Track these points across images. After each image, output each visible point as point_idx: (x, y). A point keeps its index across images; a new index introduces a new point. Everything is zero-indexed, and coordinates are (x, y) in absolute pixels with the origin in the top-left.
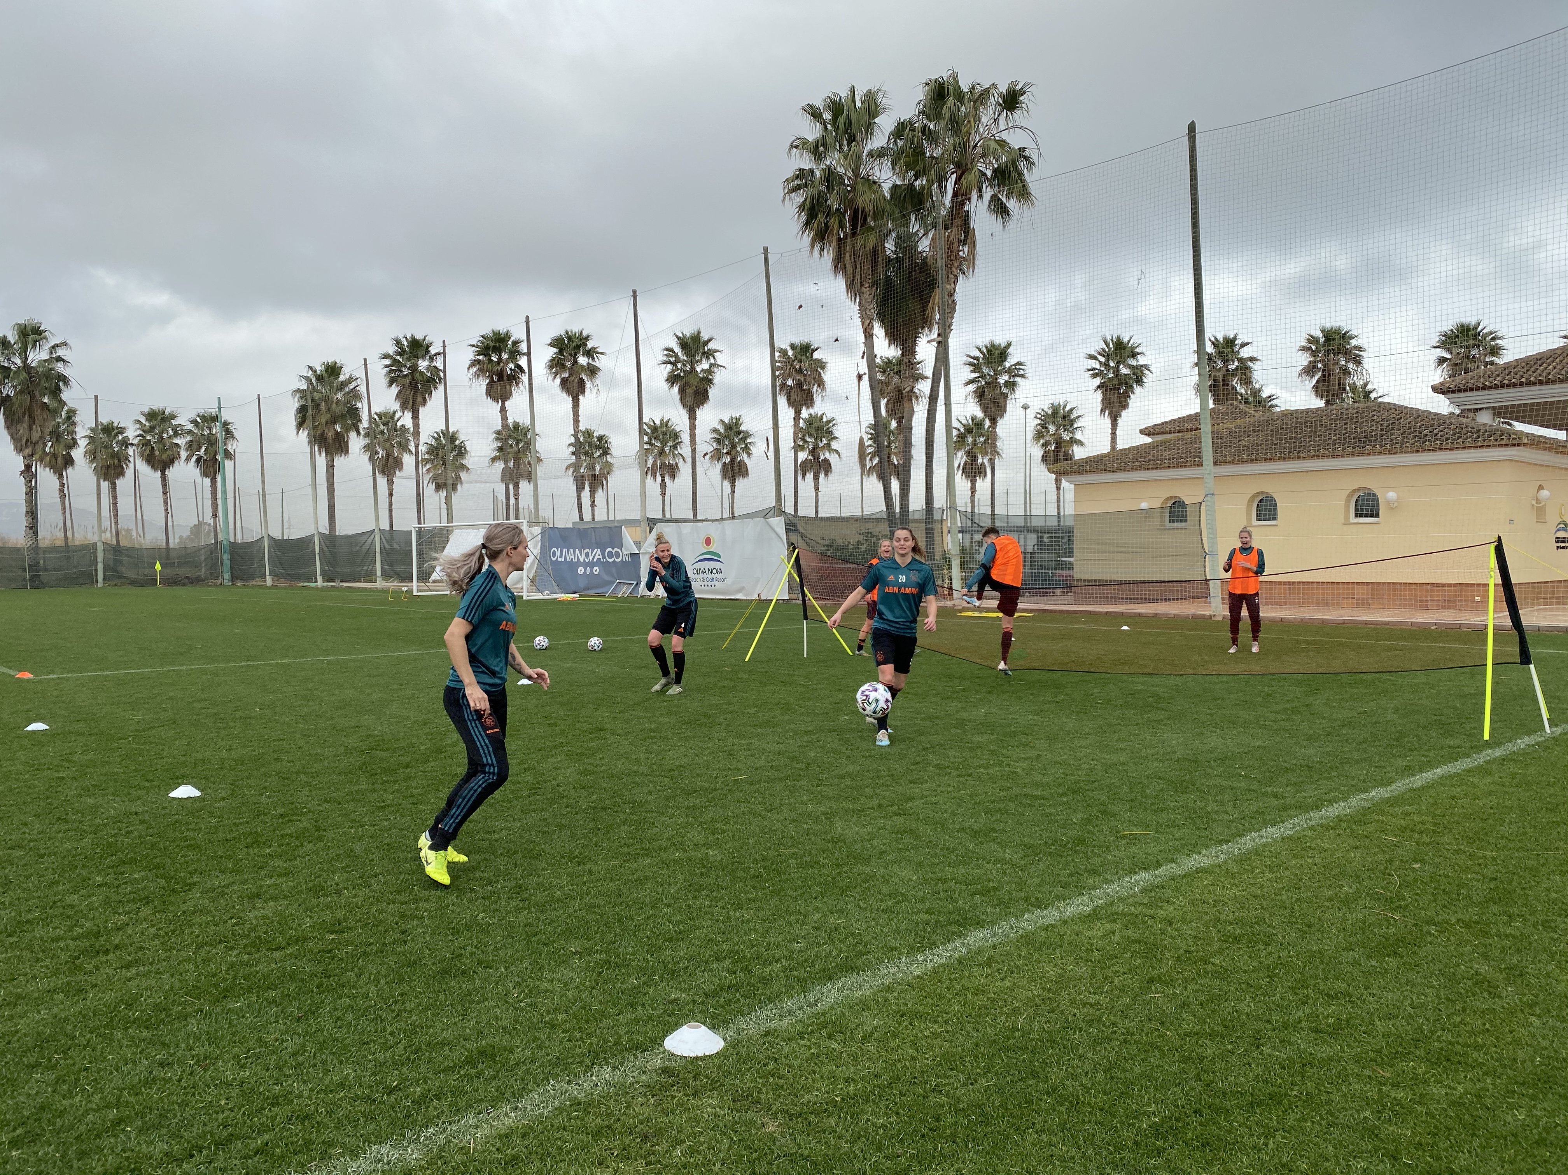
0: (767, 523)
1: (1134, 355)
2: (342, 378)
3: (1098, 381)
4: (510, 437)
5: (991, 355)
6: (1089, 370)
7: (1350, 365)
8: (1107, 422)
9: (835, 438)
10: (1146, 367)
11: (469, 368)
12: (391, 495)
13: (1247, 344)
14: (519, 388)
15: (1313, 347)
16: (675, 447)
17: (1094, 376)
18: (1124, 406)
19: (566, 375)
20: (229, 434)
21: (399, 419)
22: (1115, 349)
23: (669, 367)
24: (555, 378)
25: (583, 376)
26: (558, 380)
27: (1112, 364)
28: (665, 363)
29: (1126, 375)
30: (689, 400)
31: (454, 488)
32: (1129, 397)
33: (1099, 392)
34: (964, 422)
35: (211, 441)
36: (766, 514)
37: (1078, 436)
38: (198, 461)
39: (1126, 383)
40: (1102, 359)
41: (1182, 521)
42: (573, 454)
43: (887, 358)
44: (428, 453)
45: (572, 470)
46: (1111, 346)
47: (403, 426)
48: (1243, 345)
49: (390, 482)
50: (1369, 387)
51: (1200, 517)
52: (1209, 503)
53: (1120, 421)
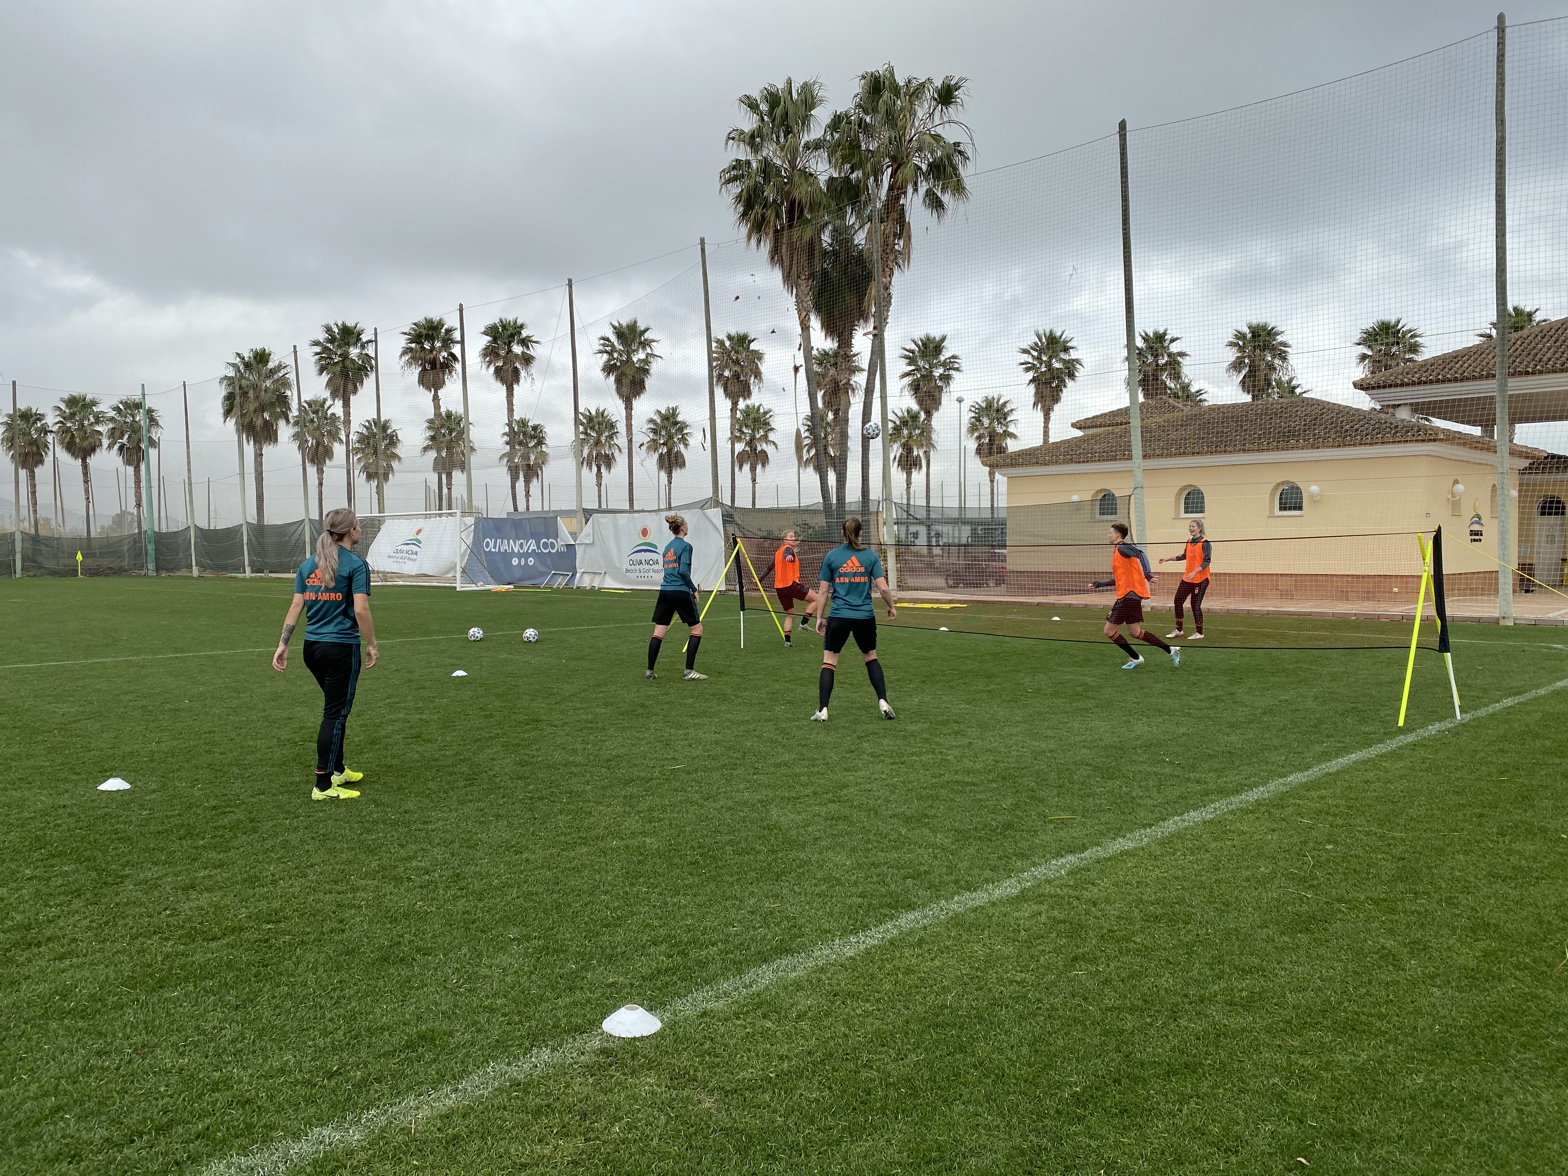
0: (705, 514)
1: (1066, 349)
2: (271, 365)
3: (1030, 375)
4: (442, 426)
5: (926, 348)
6: (1022, 364)
7: (1277, 362)
8: (1039, 415)
9: (772, 429)
10: (1077, 361)
11: (401, 356)
12: (321, 484)
13: (1177, 339)
14: (452, 376)
15: (1241, 343)
16: (611, 437)
17: (1027, 370)
18: (1057, 400)
19: (500, 364)
20: (153, 421)
21: (329, 408)
22: (1048, 344)
23: (605, 357)
24: (488, 366)
25: (518, 365)
26: (492, 369)
27: (1044, 358)
28: (601, 352)
29: (1058, 369)
30: (625, 390)
31: (386, 478)
32: (1061, 390)
33: (1032, 386)
34: (900, 414)
35: (135, 429)
36: (702, 505)
37: (1012, 429)
38: (121, 448)
39: (1058, 377)
40: (1035, 354)
41: (1111, 514)
42: (507, 443)
43: (824, 350)
44: (358, 442)
45: (505, 460)
46: (1044, 340)
47: (333, 414)
48: (1173, 340)
49: (320, 471)
50: (1294, 383)
51: (1129, 509)
52: (1138, 496)
53: (1053, 415)
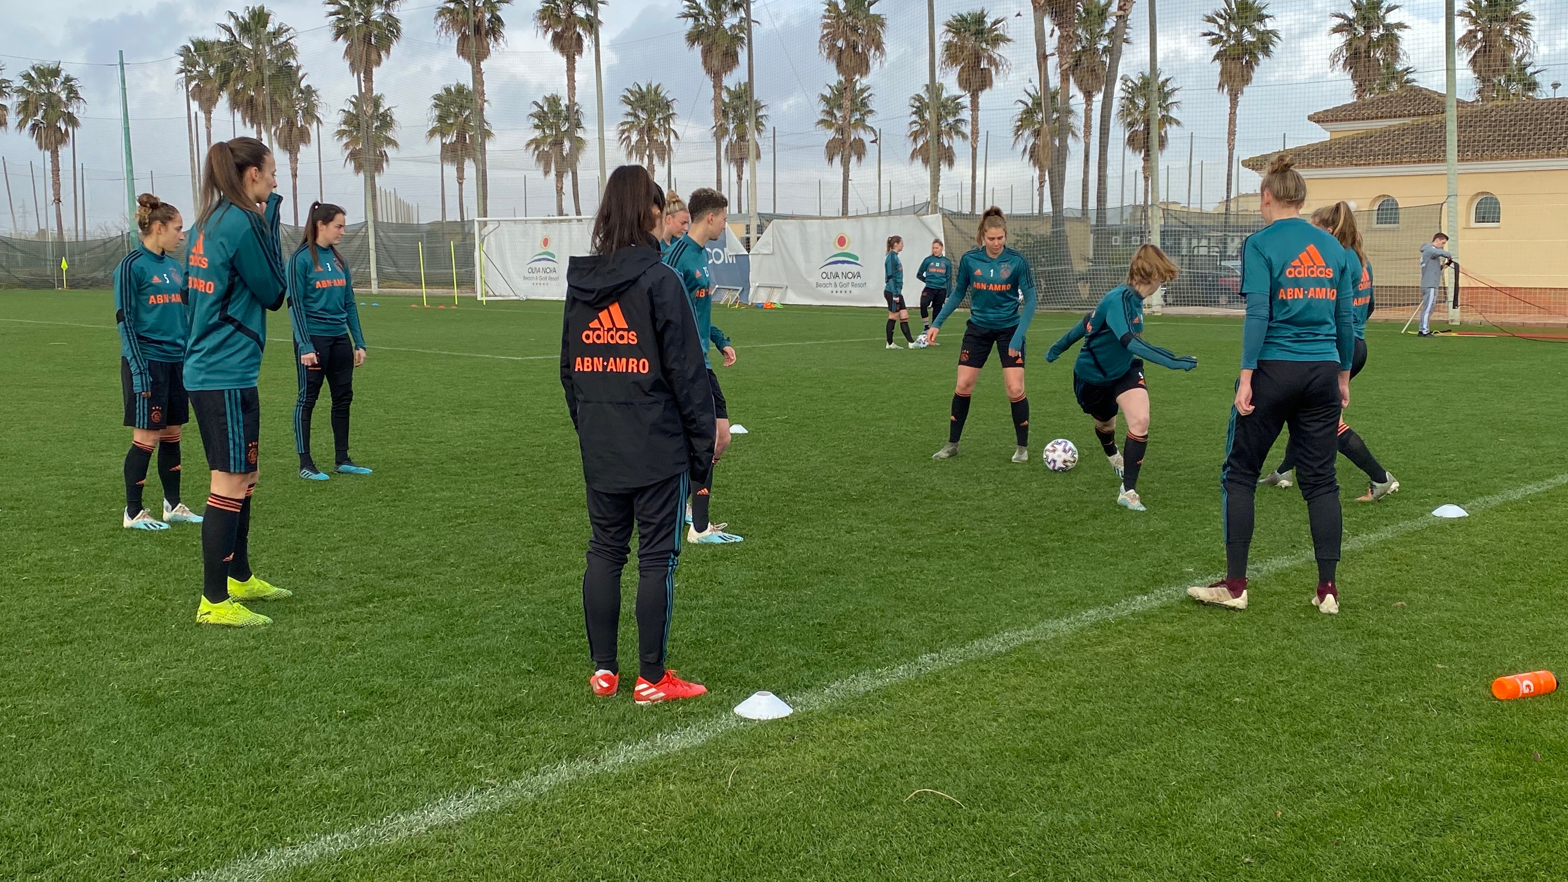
0: (922, 222)
1: (1261, 18)
3: (1216, 49)
5: (1088, 14)
6: (1205, 35)
7: (1516, 37)
8: (1225, 99)
10: (1274, 33)
12: (295, 176)
13: (1395, 7)
15: (1474, 13)
16: (667, 119)
17: (1214, 42)
18: (1247, 80)
19: (559, 30)
22: (1238, 9)
23: (691, 21)
24: (546, 32)
25: (580, 30)
27: (1233, 28)
28: (686, 16)
29: (1250, 43)
30: (716, 63)
32: (1252, 68)
33: (1217, 62)
35: (52, 102)
36: (917, 210)
37: (1174, 113)
38: (34, 127)
39: (1251, 53)
40: (1222, 22)
41: (1395, 223)
43: (961, 16)
46: (1233, 6)
48: (1389, 10)
50: (1526, 60)
51: (1440, 218)
52: (1451, 205)
53: (1241, 98)
